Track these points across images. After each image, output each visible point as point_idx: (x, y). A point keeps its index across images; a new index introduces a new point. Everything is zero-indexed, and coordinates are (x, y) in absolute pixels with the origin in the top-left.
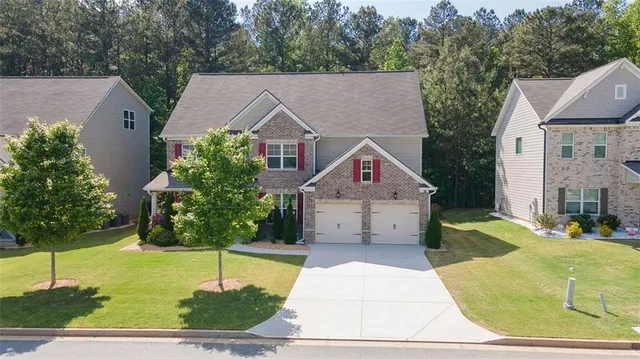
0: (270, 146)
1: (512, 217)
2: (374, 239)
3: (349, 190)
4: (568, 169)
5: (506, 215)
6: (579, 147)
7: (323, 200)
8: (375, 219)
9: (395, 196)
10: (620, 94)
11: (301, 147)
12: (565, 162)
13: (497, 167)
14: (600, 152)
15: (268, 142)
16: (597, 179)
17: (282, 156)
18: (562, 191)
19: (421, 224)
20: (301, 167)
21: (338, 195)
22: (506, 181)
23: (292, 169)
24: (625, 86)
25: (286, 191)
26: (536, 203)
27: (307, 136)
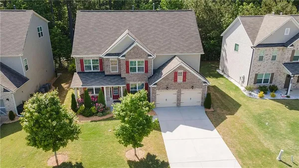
0: (132, 62)
1: (229, 76)
2: (182, 105)
3: (172, 86)
4: (260, 66)
5: (225, 74)
6: (266, 56)
7: (160, 90)
8: (183, 97)
9: (192, 87)
10: (287, 33)
11: (146, 62)
12: (259, 63)
13: (222, 51)
14: (274, 58)
15: (130, 60)
16: (271, 70)
17: (137, 67)
18: (256, 75)
19: (202, 98)
20: (147, 71)
21: (167, 88)
22: (226, 59)
23: (142, 73)
24: (289, 29)
25: (139, 82)
26: (244, 78)
27: (149, 57)
